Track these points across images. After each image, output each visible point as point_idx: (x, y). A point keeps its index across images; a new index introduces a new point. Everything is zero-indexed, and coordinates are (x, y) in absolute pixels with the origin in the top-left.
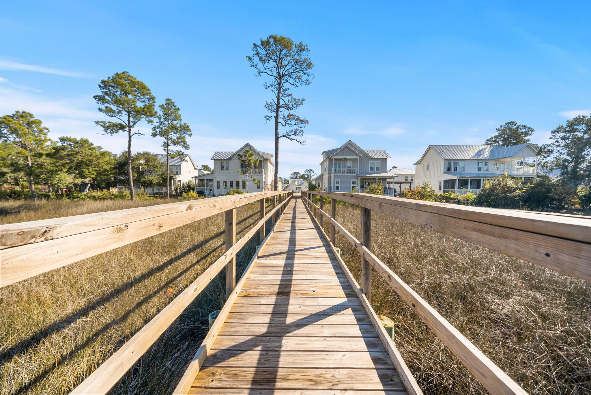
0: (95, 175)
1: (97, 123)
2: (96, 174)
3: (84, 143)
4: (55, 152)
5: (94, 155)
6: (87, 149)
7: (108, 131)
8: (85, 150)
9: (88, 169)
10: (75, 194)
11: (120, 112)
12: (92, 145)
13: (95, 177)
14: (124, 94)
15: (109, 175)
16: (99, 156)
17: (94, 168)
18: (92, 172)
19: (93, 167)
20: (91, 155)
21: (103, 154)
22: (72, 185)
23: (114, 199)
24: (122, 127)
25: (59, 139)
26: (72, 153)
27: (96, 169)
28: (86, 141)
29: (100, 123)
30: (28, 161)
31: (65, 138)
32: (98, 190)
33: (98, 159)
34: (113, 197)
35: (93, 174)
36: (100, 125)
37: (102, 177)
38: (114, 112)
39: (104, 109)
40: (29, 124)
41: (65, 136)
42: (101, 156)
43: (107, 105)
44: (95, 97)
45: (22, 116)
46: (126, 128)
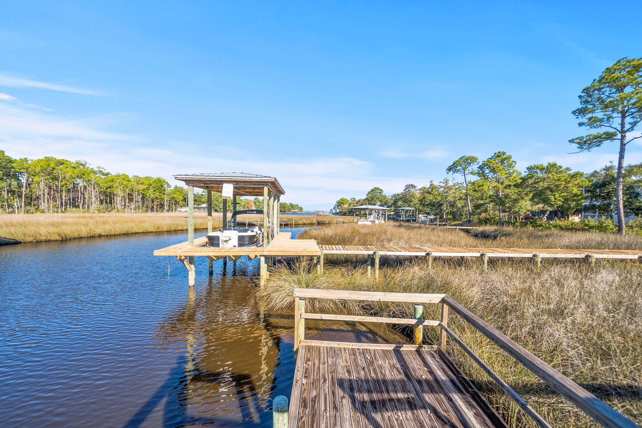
0: (563, 202)
1: (571, 141)
2: (563, 200)
3: (552, 167)
4: (521, 183)
5: (563, 178)
6: (554, 173)
7: (585, 147)
8: (553, 175)
9: (554, 195)
10: (538, 222)
11: (609, 118)
12: (561, 167)
13: (561, 203)
14: (616, 91)
15: (579, 200)
16: (569, 179)
17: (562, 193)
18: (559, 198)
19: (560, 192)
20: (559, 180)
21: (575, 176)
22: (529, 213)
23: (588, 230)
24: (610, 136)
25: (527, 168)
26: (539, 180)
27: (565, 194)
28: (554, 165)
29: (576, 141)
30: (499, 193)
31: (533, 167)
32: (565, 219)
33: (567, 182)
34: (587, 228)
35: (560, 200)
36: (575, 143)
37: (570, 204)
38: (601, 120)
39: (587, 121)
40: (502, 162)
41: (533, 165)
42: (571, 178)
43: (589, 115)
44: (574, 112)
45: (498, 156)
46: (616, 135)
